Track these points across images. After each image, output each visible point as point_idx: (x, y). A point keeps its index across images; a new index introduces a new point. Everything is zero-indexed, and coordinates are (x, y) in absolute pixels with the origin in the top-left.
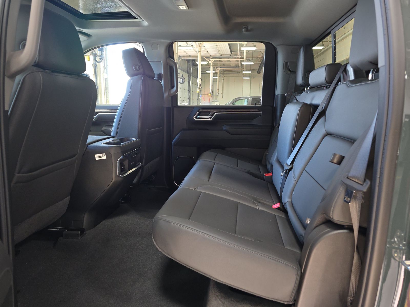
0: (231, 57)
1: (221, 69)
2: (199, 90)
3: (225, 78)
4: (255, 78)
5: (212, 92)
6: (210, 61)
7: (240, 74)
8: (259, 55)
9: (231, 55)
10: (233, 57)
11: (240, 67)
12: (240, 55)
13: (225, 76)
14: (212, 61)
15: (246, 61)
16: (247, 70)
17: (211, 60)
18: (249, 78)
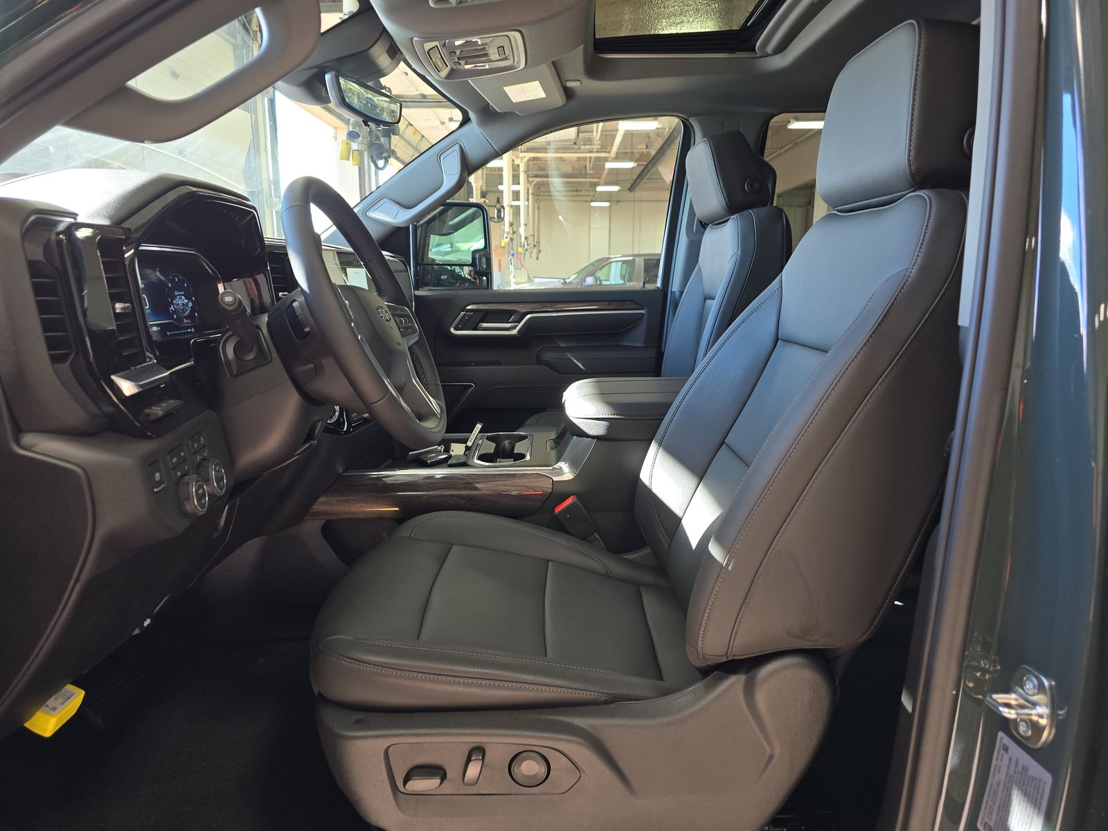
0: (573, 149)
1: (539, 179)
2: (508, 239)
3: (542, 204)
4: (620, 204)
5: (526, 244)
6: (518, 157)
7: (583, 193)
8: (640, 143)
9: (575, 144)
10: (579, 148)
11: (591, 174)
12: (599, 142)
13: (544, 198)
14: (525, 160)
15: (614, 159)
16: (607, 183)
17: (522, 155)
18: (607, 204)
